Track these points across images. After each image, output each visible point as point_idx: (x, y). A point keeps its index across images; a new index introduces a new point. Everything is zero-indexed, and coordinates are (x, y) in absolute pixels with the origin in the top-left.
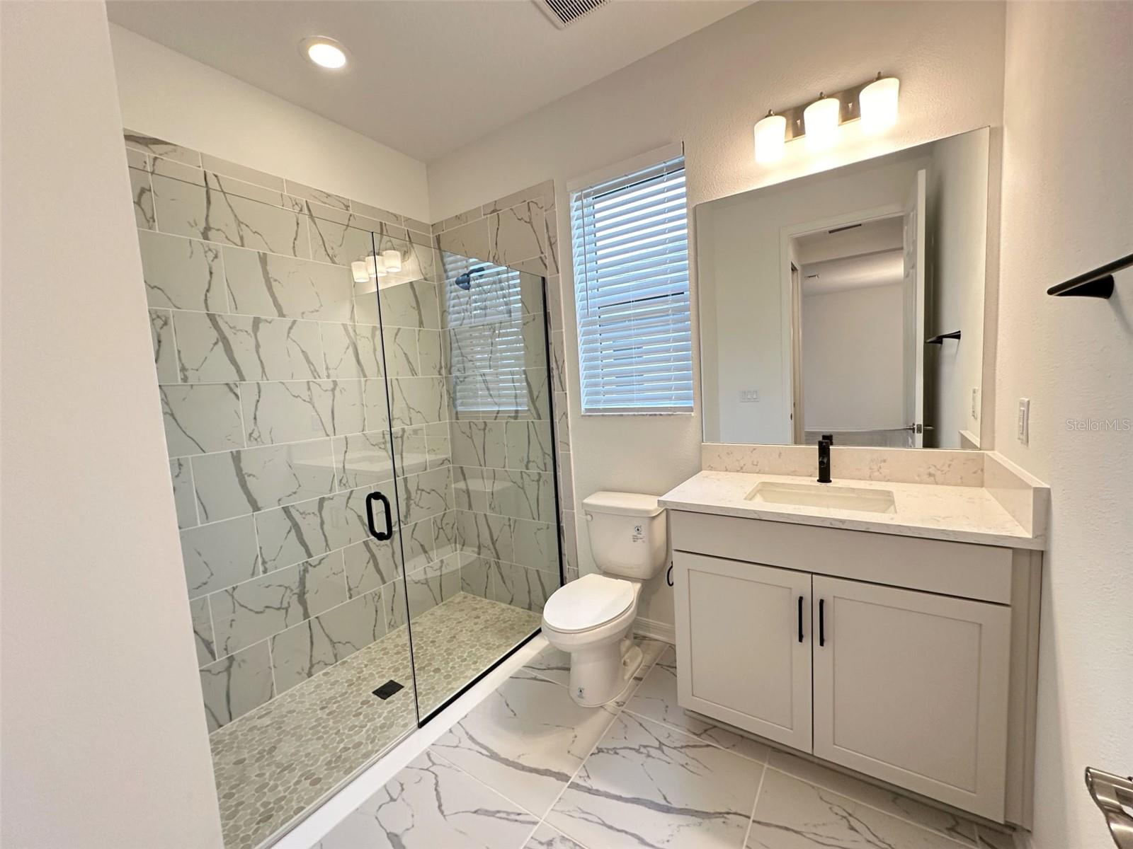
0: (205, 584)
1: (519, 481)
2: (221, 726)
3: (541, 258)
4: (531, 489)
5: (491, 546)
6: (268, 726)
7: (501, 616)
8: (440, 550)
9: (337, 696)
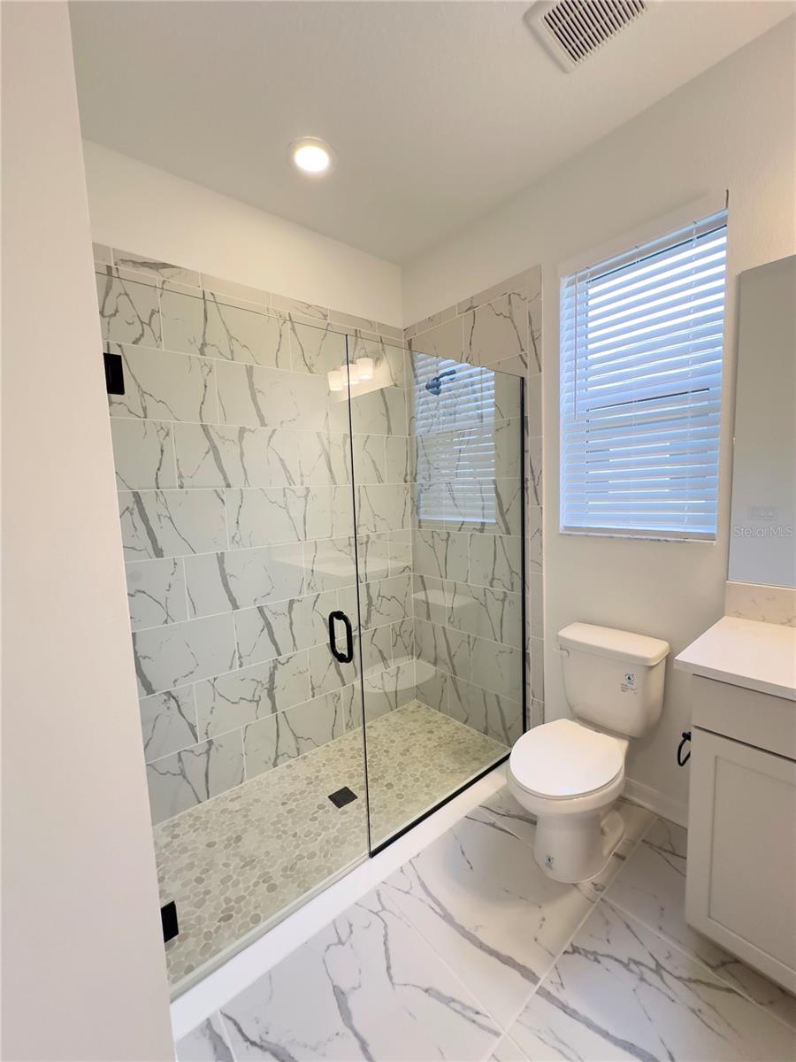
0: (192, 673)
1: (482, 599)
2: (200, 802)
3: (521, 356)
4: (494, 608)
5: (448, 661)
6: (236, 811)
7: (456, 736)
8: (396, 660)
9: (297, 793)
